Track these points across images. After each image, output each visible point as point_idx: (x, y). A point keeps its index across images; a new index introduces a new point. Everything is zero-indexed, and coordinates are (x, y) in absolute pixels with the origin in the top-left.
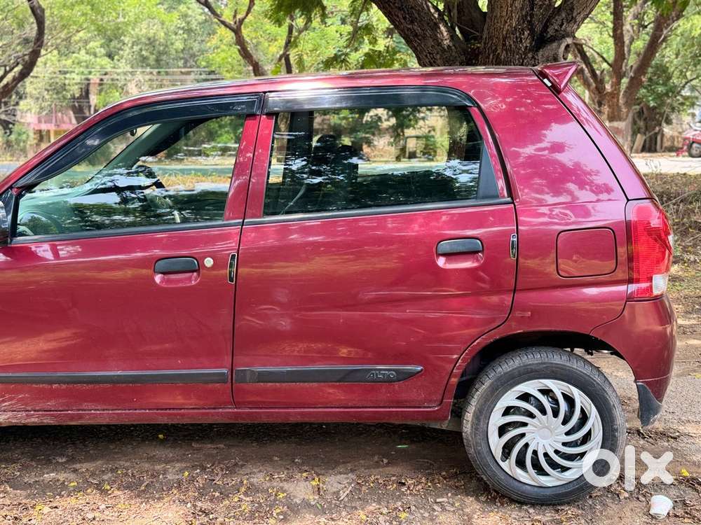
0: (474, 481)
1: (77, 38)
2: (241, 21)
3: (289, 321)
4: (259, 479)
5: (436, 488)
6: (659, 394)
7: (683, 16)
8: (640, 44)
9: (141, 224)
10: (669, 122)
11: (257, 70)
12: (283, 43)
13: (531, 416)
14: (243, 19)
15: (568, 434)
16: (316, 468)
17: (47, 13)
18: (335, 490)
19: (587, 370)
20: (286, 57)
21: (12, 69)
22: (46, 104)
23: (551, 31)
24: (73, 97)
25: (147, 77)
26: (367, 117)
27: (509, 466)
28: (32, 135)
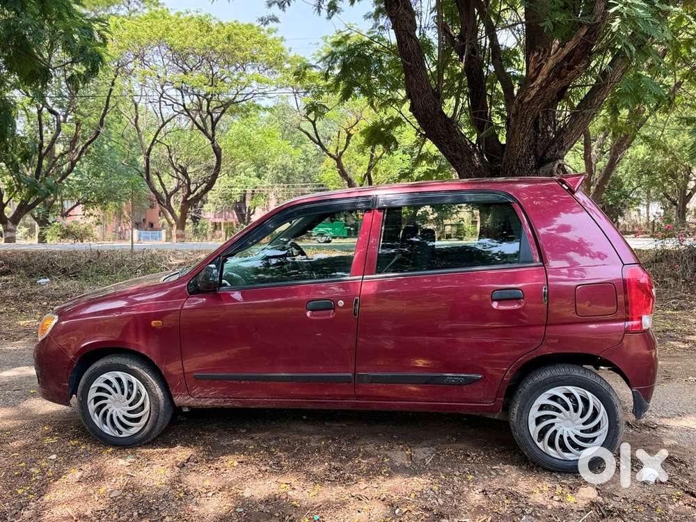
0: (517, 455)
1: (239, 166)
2: (341, 154)
3: (392, 342)
4: (370, 448)
5: (491, 459)
6: (648, 399)
7: (631, 146)
8: (601, 165)
9: (276, 280)
10: (622, 215)
11: (351, 184)
12: (367, 167)
13: (558, 411)
14: (342, 152)
15: (584, 424)
16: (408, 443)
17: (223, 151)
18: (422, 458)
19: (597, 381)
20: (368, 175)
21: (200, 185)
22: (220, 206)
23: (548, 156)
24: (236, 202)
25: (281, 189)
26: (419, 213)
27: (543, 445)
28: (210, 225)
